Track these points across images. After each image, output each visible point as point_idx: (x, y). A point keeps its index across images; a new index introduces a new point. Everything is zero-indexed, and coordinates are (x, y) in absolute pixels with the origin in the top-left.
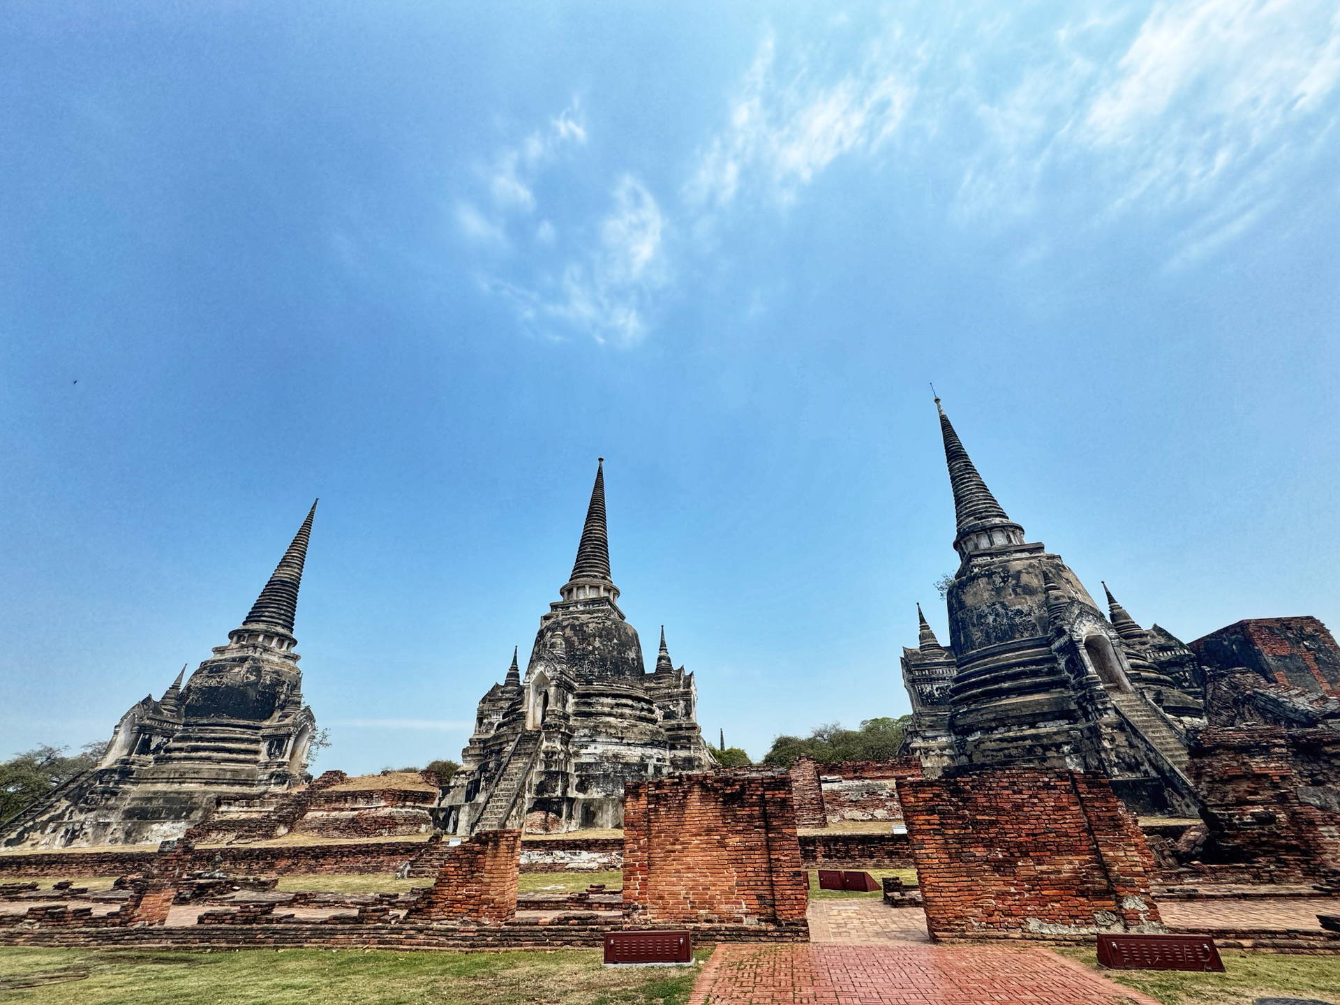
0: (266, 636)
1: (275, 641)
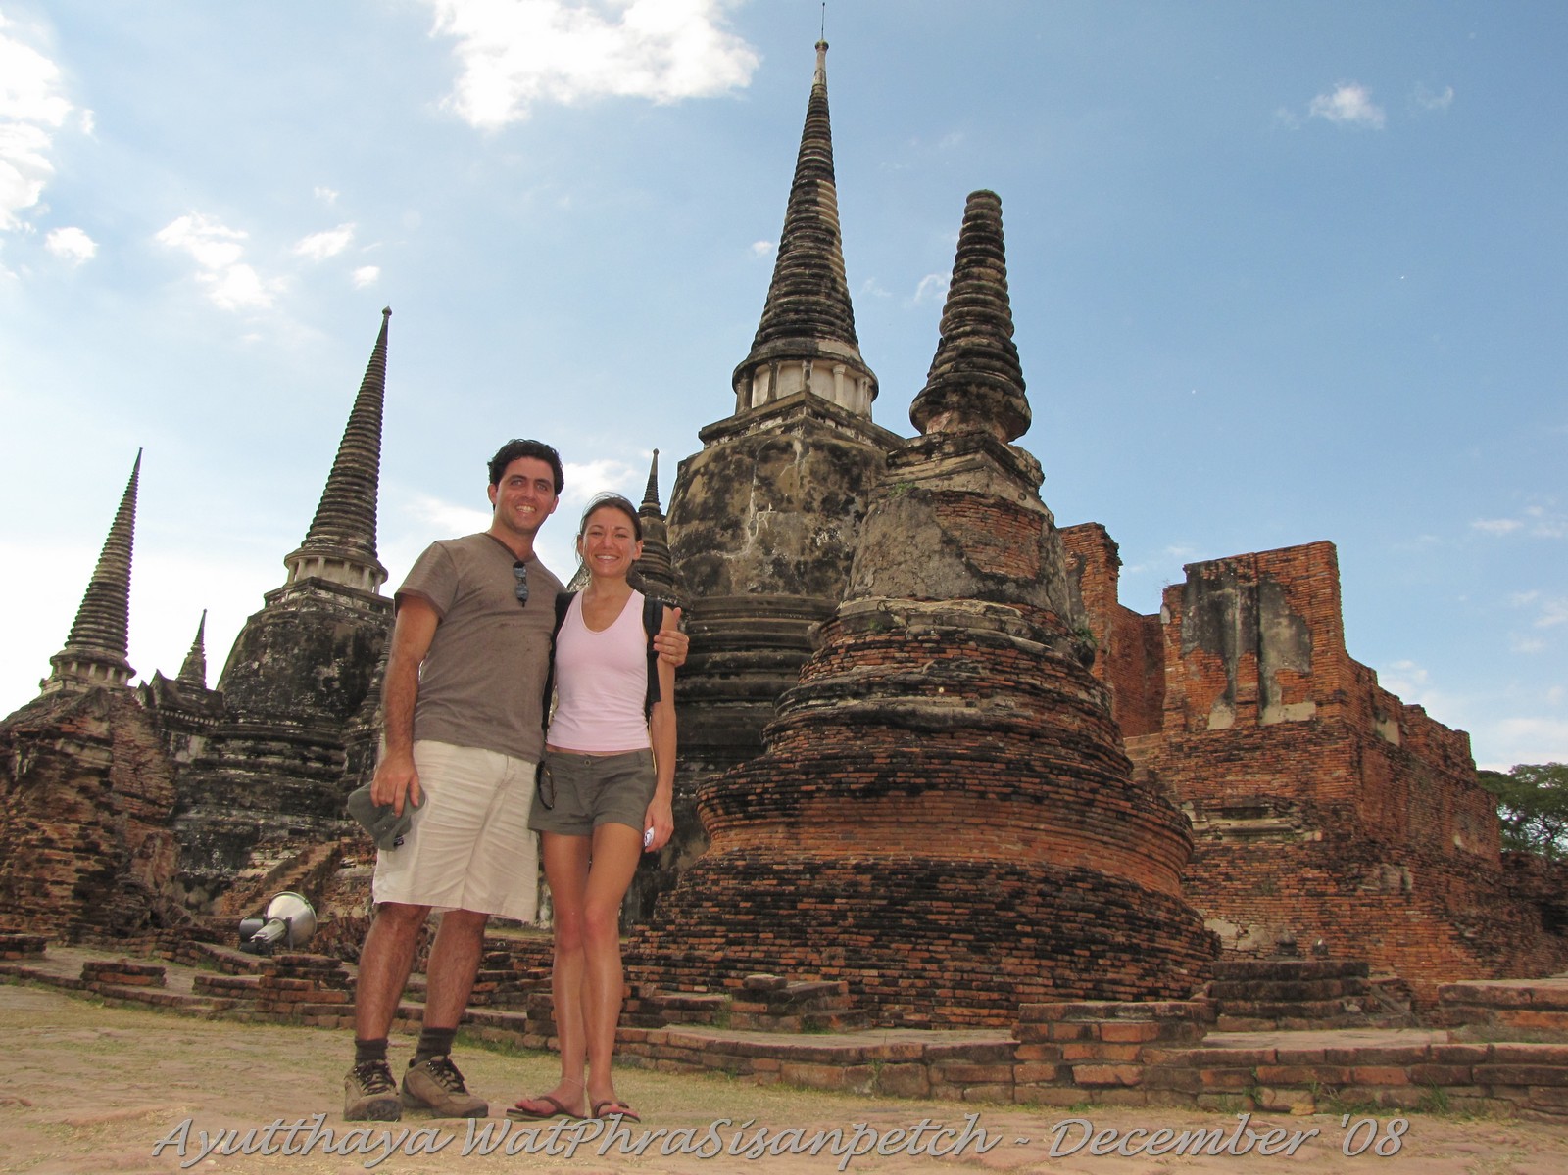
0: (80, 665)
1: (93, 668)
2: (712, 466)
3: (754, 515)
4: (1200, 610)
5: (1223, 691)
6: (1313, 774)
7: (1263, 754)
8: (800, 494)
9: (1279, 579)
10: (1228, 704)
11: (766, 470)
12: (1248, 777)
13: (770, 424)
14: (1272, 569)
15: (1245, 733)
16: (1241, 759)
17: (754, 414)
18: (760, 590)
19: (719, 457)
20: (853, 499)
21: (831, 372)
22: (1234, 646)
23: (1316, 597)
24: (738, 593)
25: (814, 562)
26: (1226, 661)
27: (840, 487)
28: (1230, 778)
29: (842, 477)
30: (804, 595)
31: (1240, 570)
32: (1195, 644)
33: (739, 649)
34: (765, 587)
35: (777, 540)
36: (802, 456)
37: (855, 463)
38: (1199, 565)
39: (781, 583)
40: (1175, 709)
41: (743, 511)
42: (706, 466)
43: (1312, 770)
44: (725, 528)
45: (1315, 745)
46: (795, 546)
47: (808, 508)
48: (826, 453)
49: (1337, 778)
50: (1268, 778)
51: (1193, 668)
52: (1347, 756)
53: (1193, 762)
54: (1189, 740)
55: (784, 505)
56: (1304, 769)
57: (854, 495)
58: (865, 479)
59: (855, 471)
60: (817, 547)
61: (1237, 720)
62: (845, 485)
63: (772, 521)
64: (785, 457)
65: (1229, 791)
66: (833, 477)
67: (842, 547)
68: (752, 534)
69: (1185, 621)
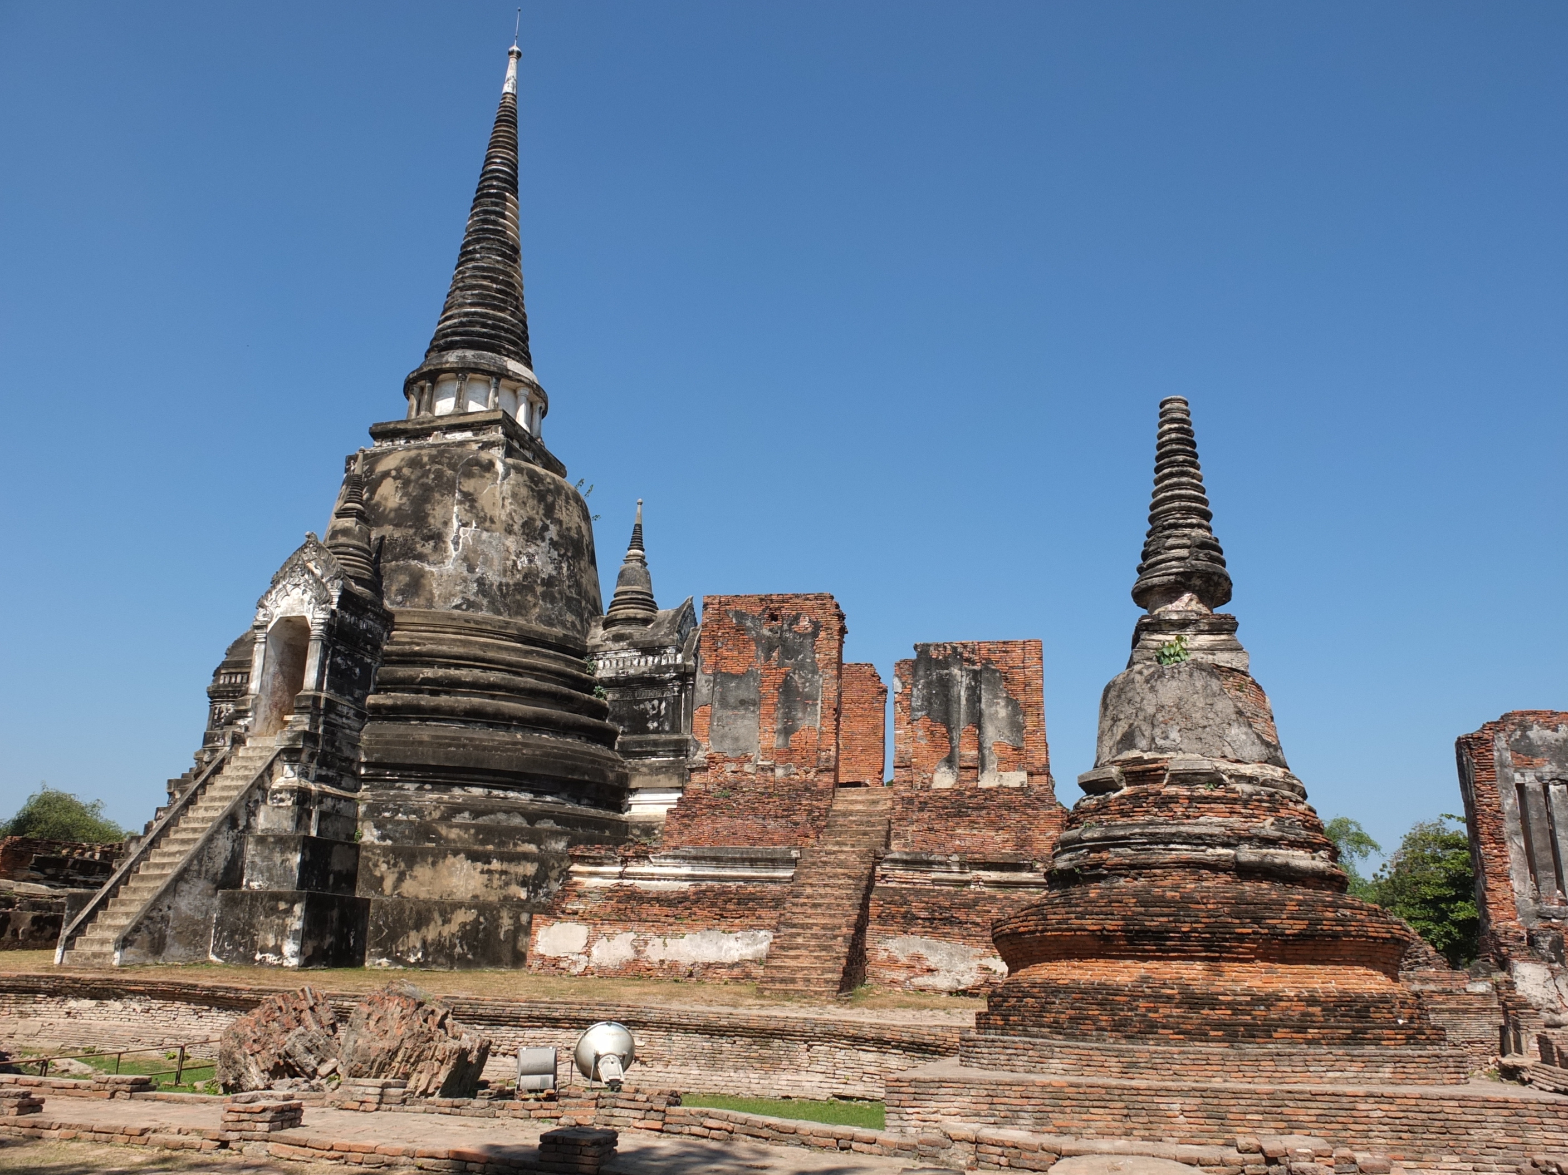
2: (406, 471)
3: (458, 530)
4: (928, 685)
5: (945, 756)
6: (1030, 833)
7: (988, 814)
8: (501, 514)
9: (998, 667)
10: (950, 767)
11: (469, 485)
12: (975, 832)
13: (458, 436)
14: (993, 657)
15: (968, 793)
16: (969, 816)
17: (439, 422)
18: (464, 607)
19: (414, 463)
20: (548, 526)
21: (515, 392)
22: (959, 718)
23: (1029, 685)
24: (441, 607)
25: (515, 585)
26: (949, 730)
27: (538, 513)
28: (959, 831)
29: (539, 502)
30: (505, 618)
31: (966, 655)
32: (924, 713)
33: (448, 666)
34: (471, 605)
35: (481, 559)
36: (504, 478)
37: (549, 491)
38: (929, 645)
39: (485, 602)
40: (903, 767)
41: (446, 523)
42: (398, 469)
43: (1029, 829)
44: (427, 538)
45: (1033, 809)
46: (497, 565)
47: (509, 531)
48: (526, 478)
49: (1050, 837)
50: (993, 834)
51: (920, 733)
52: (1059, 820)
53: (926, 815)
54: (917, 796)
55: (487, 524)
56: (1023, 827)
57: (548, 522)
58: (557, 507)
59: (550, 499)
60: (518, 570)
61: (959, 781)
62: (541, 512)
63: (477, 539)
64: (487, 475)
65: (958, 842)
66: (532, 502)
67: (538, 573)
68: (456, 550)
69: (915, 692)
